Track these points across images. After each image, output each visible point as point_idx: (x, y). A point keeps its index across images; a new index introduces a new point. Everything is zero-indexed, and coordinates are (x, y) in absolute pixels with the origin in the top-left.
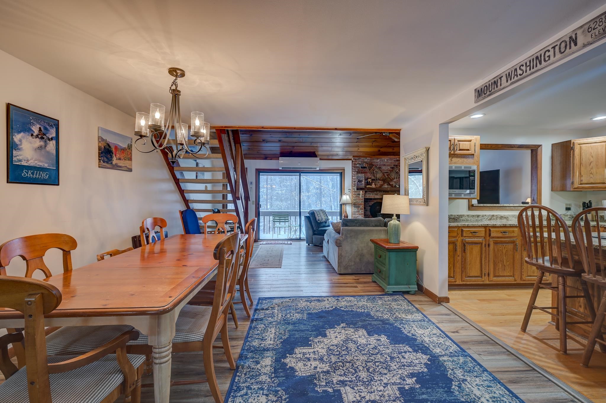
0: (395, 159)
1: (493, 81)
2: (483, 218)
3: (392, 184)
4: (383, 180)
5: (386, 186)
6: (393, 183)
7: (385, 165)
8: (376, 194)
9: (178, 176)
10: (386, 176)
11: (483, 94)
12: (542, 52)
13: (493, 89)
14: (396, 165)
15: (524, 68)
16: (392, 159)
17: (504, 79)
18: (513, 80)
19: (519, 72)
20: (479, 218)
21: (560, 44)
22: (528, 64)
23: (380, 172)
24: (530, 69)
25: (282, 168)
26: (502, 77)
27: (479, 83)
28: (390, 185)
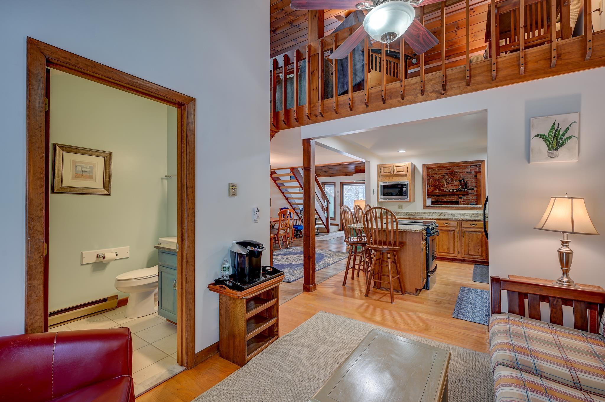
0: (446, 168)
2: (433, 214)
3: (444, 189)
4: (434, 186)
5: (437, 191)
6: (444, 188)
7: (436, 174)
9: (284, 190)
10: (437, 183)
14: (447, 173)
16: (443, 168)
20: (430, 215)
23: (431, 180)
25: (356, 181)
28: (441, 190)
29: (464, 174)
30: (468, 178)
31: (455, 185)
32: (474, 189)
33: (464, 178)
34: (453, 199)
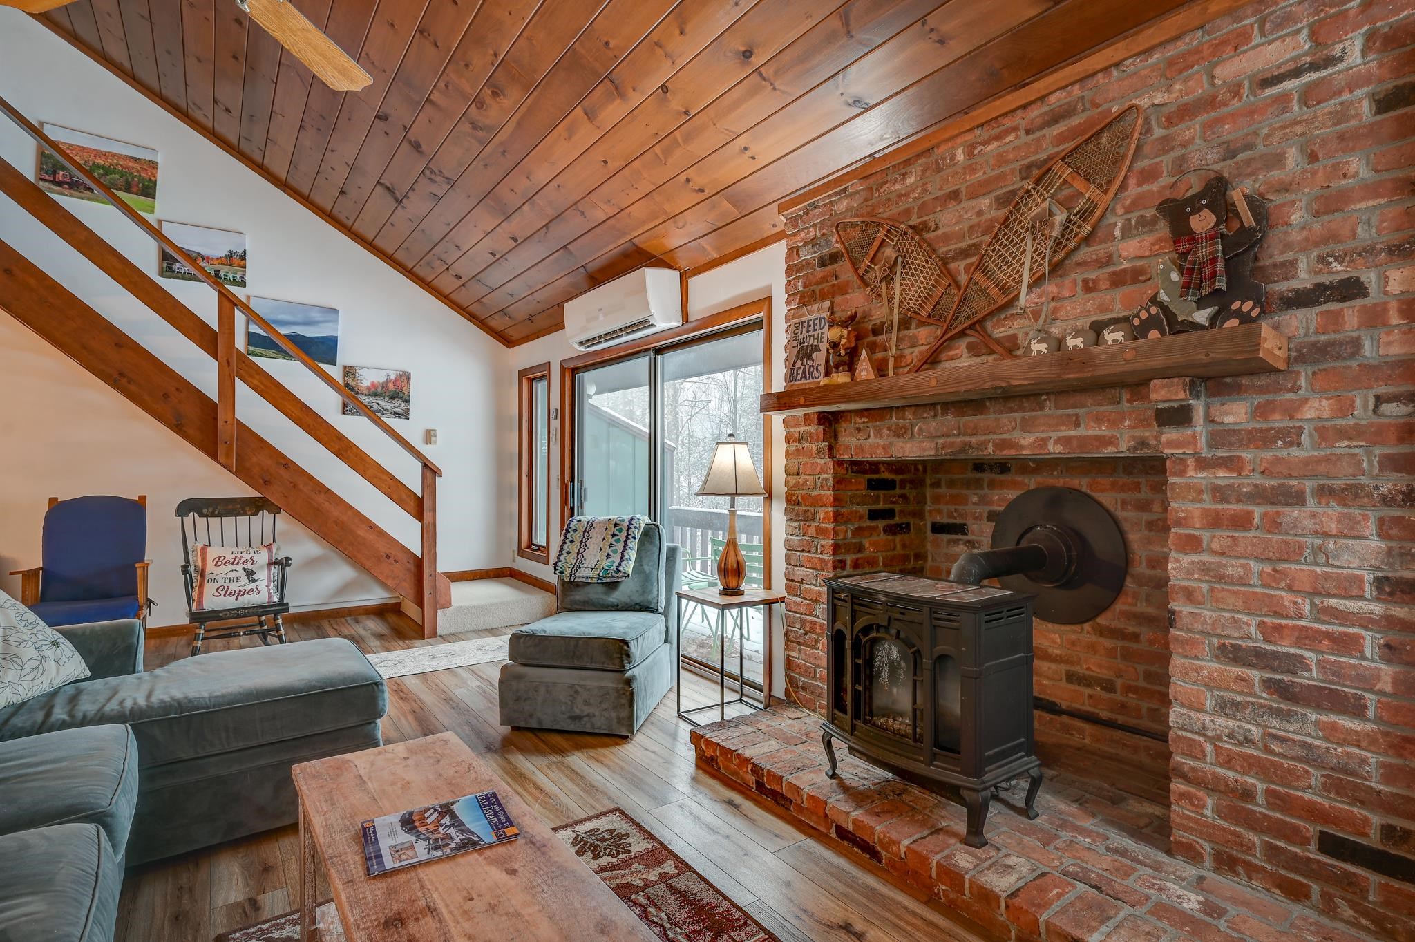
0: (1035, 112)
3: (1014, 338)
4: (934, 318)
6: (1016, 324)
7: (955, 196)
10: (961, 277)
23: (918, 258)
25: (580, 344)
28: (993, 345)
29: (1234, 116)
30: (1277, 160)
31: (1118, 280)
32: (1370, 278)
33: (1226, 168)
34: (1103, 431)
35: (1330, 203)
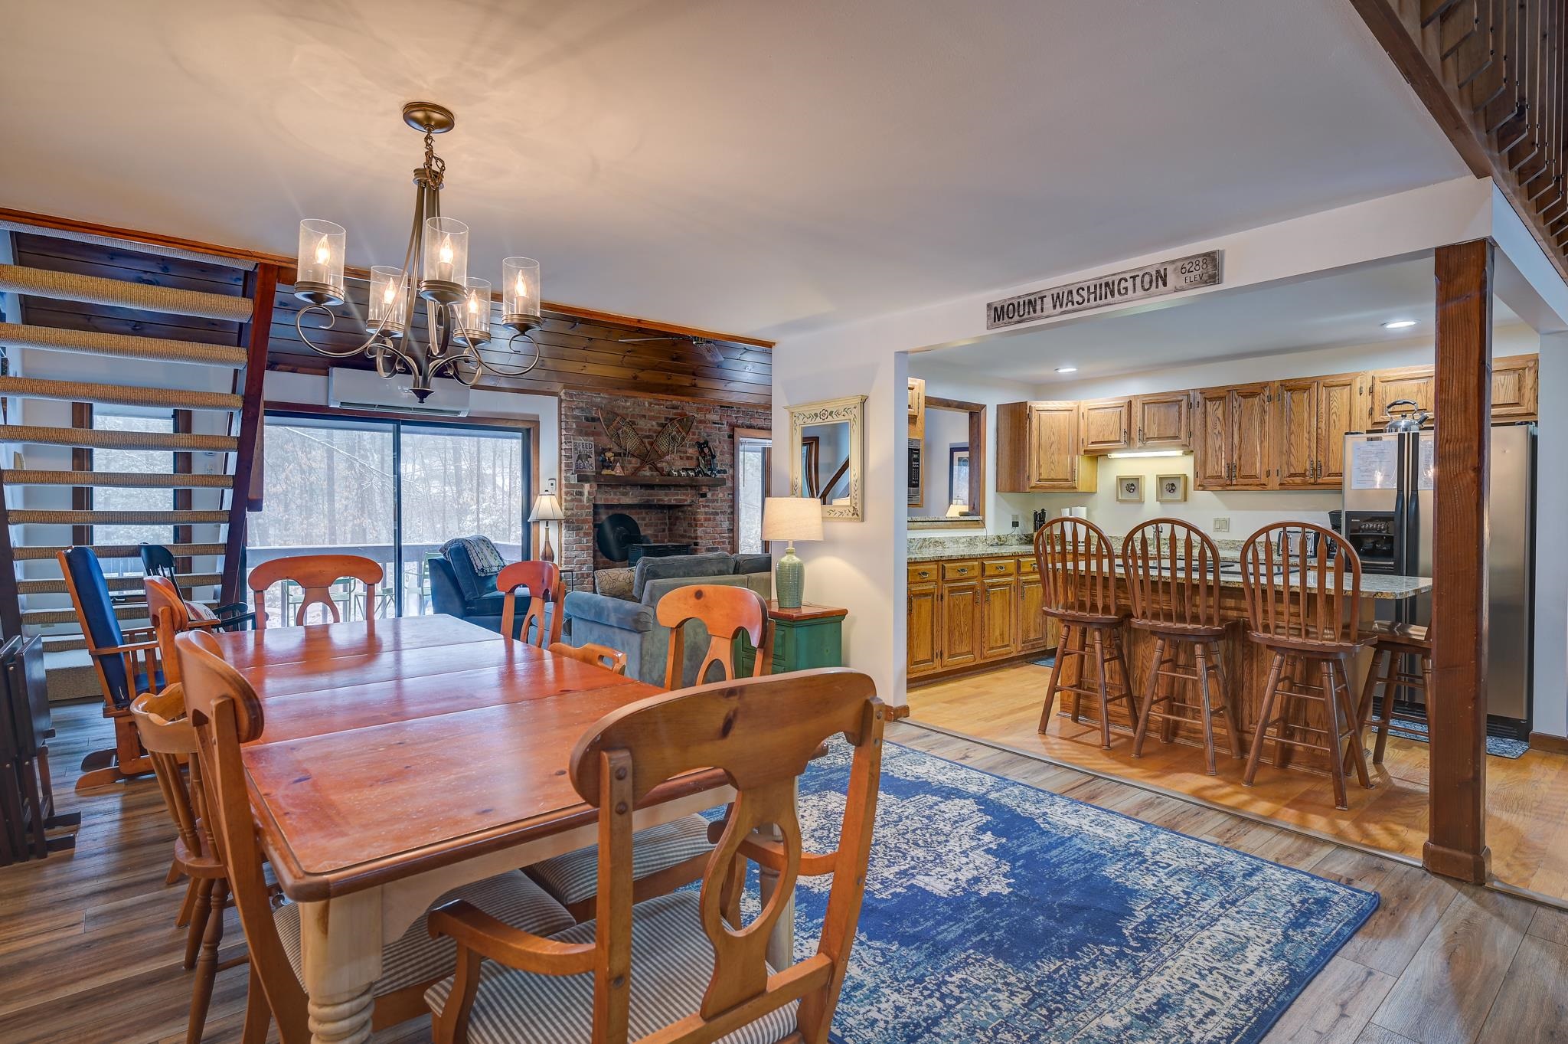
0: (668, 403)
1: (1026, 299)
3: (664, 468)
4: (639, 456)
5: (647, 472)
6: (665, 464)
8: (625, 494)
10: (647, 445)
11: (1005, 316)
12: (1117, 279)
13: (1026, 314)
14: (671, 419)
15: (1085, 293)
16: (661, 402)
17: (1048, 302)
18: (1064, 308)
19: (1076, 298)
21: (1143, 276)
22: (1092, 290)
23: (631, 433)
24: (1095, 300)
26: (1045, 297)
27: (1001, 294)
28: (657, 469)
30: (716, 441)
31: (688, 458)
34: (685, 498)
35: (722, 453)
